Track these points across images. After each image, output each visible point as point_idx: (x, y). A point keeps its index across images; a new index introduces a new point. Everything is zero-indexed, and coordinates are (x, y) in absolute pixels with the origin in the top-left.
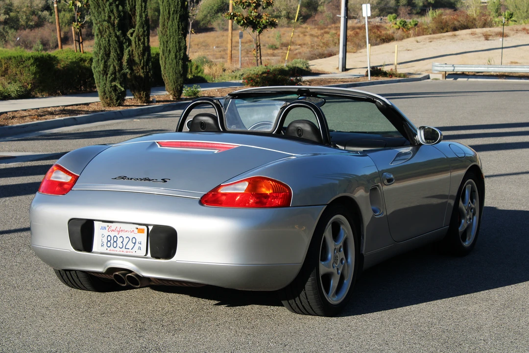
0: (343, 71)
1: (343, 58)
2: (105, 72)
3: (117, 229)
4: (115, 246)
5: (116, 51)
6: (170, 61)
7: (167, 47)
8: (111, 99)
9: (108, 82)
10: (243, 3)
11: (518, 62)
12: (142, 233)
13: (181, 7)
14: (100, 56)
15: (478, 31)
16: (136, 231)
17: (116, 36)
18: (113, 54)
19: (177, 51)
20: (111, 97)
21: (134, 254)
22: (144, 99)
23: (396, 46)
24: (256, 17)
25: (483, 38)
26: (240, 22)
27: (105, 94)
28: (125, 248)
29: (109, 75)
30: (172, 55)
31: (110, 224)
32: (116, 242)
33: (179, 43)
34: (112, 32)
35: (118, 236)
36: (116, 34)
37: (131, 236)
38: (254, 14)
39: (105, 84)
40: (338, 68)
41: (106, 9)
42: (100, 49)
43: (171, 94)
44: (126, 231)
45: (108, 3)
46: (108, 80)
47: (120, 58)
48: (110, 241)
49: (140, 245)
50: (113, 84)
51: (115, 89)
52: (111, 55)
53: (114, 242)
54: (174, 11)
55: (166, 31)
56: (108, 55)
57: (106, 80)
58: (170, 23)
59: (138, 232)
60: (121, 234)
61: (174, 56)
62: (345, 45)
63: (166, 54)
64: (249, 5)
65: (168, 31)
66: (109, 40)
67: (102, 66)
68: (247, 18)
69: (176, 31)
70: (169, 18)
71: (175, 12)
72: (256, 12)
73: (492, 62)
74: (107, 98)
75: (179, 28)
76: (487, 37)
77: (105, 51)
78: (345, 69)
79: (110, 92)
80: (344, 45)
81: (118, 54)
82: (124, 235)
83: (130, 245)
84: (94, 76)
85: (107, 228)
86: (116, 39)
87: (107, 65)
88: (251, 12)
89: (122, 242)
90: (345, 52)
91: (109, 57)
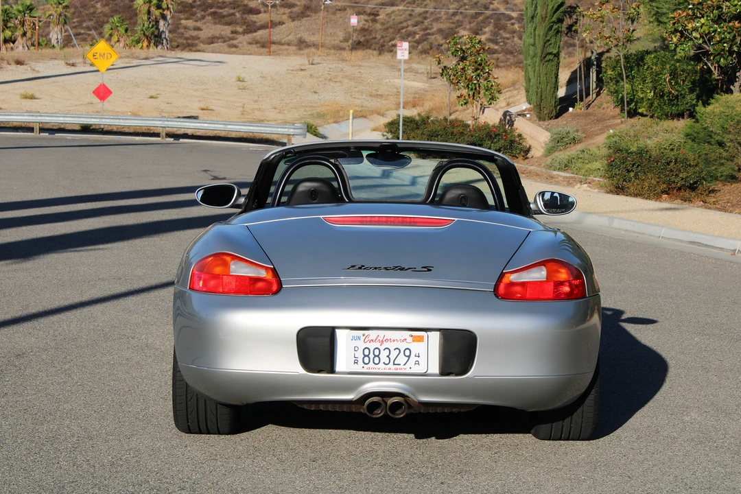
3: (379, 338)
4: (377, 361)
12: (419, 341)
16: (410, 339)
21: (408, 371)
28: (394, 364)
31: (366, 332)
32: (378, 356)
35: (382, 348)
37: (403, 346)
44: (394, 341)
48: (368, 356)
49: (417, 359)
53: (375, 356)
59: (413, 341)
60: (385, 345)
82: (392, 346)
83: (402, 359)
85: (363, 338)
89: (388, 356)
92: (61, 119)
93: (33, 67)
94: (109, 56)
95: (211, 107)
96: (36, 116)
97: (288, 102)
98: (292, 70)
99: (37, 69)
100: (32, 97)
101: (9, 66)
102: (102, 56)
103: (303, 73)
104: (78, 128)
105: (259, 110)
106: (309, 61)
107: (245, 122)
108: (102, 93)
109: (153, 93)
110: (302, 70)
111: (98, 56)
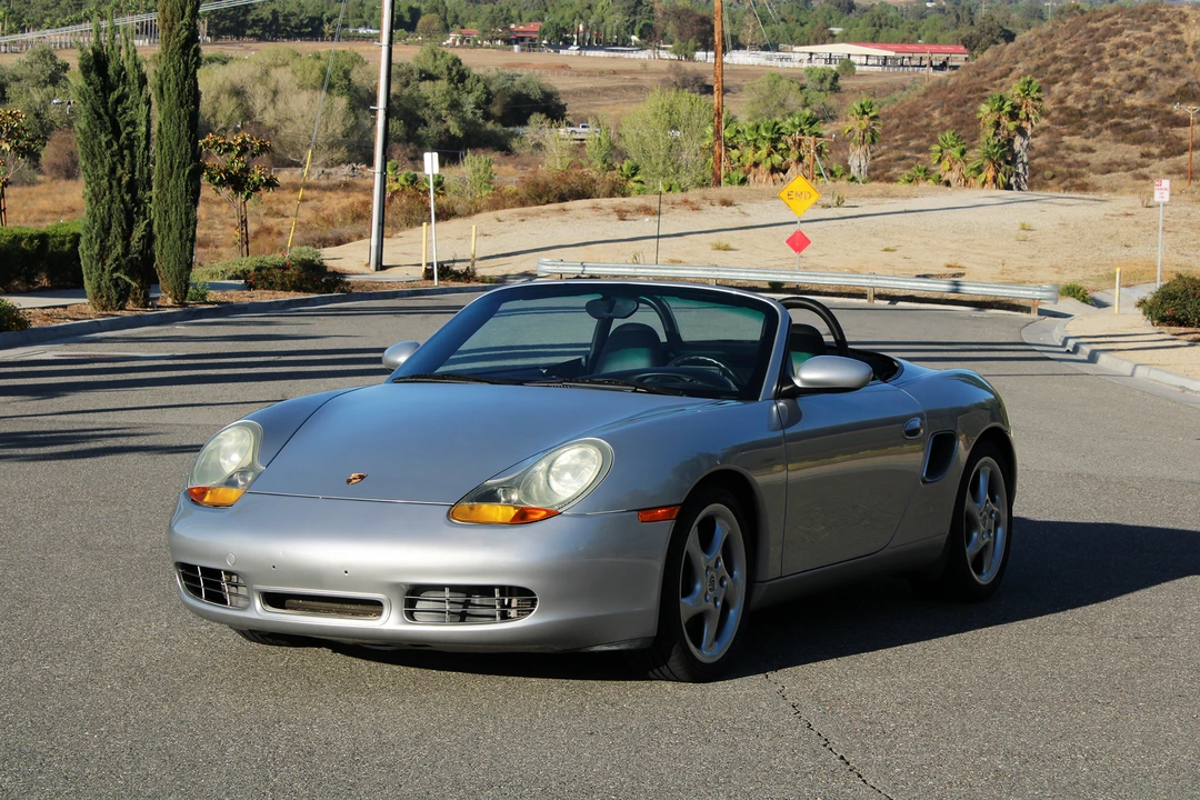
0: (377, 270)
1: (377, 247)
2: (102, 256)
5: (120, 224)
6: (171, 242)
7: (165, 220)
8: (108, 299)
9: (106, 272)
10: (220, 145)
11: (684, 260)
13: (191, 158)
14: (94, 231)
15: (604, 202)
17: (123, 201)
18: (115, 230)
19: (183, 228)
20: (108, 297)
22: (141, 302)
23: (474, 227)
24: (241, 170)
25: (615, 217)
26: (215, 178)
27: (100, 291)
29: (109, 262)
30: (175, 232)
33: (187, 214)
34: (116, 194)
36: (122, 197)
38: (238, 166)
39: (101, 275)
40: (368, 265)
41: (106, 162)
42: (95, 221)
43: (170, 296)
45: (109, 152)
46: (106, 268)
47: (127, 236)
50: (115, 275)
51: (116, 283)
52: (112, 231)
54: (180, 163)
55: (165, 195)
56: (106, 230)
57: (103, 270)
58: (172, 182)
61: (178, 236)
62: (382, 224)
63: (165, 233)
64: (230, 149)
65: (169, 196)
66: (109, 208)
67: (97, 247)
68: (226, 172)
69: (182, 195)
70: (170, 175)
71: (183, 165)
72: (242, 162)
73: (641, 259)
74: (102, 297)
75: (187, 190)
76: (622, 215)
77: (103, 224)
78: (380, 267)
79: (109, 288)
80: (379, 224)
81: (123, 229)
84: (82, 263)
86: (122, 206)
87: (105, 246)
88: (233, 162)
90: (381, 236)
91: (109, 234)
92: (743, 274)
93: (743, 209)
94: (808, 195)
95: (959, 264)
96: (713, 271)
97: (1078, 258)
98: (1113, 215)
99: (748, 211)
100: (727, 248)
101: (711, 207)
102: (800, 195)
103: (1128, 219)
104: (767, 286)
105: (1030, 268)
106: (1143, 202)
107: (1000, 284)
108: (798, 243)
109: (891, 245)
110: (1128, 215)
111: (793, 195)
